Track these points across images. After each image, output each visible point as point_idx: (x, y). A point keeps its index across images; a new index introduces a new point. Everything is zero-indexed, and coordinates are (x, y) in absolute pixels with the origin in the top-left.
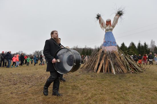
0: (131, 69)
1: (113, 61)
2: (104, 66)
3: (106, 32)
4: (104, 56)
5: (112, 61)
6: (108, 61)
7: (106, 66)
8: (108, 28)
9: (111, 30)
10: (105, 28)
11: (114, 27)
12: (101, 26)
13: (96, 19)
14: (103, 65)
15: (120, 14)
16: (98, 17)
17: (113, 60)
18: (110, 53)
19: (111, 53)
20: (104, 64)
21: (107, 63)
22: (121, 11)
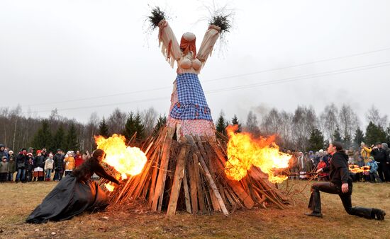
0: (261, 195)
1: (213, 171)
2: (186, 188)
3: (181, 72)
4: (183, 152)
5: (209, 169)
6: (197, 172)
7: (194, 187)
8: (186, 60)
9: (197, 68)
10: (178, 60)
11: (203, 61)
12: (163, 51)
13: (149, 23)
14: (182, 185)
15: (220, 24)
16: (157, 19)
17: (211, 167)
18: (197, 143)
19: (200, 143)
20: (186, 182)
21: (195, 175)
22: (224, 19)
